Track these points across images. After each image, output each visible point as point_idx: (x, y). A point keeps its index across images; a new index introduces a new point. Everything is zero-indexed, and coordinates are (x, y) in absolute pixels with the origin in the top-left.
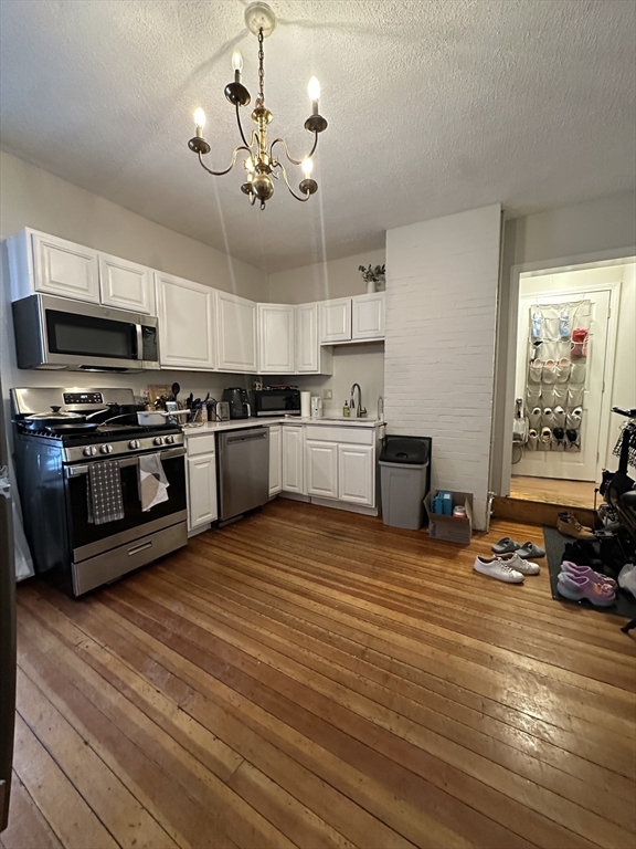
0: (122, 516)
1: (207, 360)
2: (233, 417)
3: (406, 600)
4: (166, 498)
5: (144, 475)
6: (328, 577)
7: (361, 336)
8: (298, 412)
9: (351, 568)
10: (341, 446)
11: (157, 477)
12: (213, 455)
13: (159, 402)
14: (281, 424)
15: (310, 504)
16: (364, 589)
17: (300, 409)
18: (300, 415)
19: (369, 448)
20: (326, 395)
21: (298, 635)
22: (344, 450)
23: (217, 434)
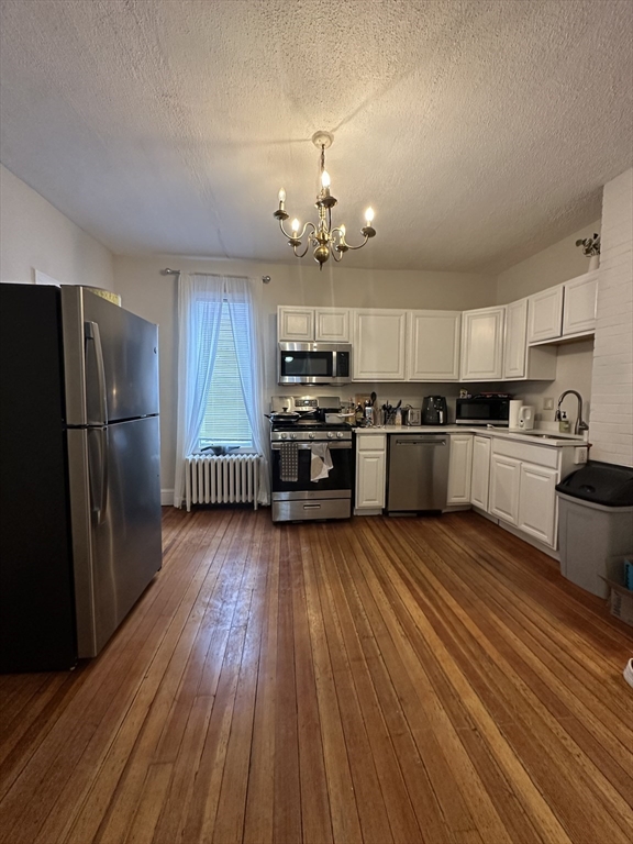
0: (296, 480)
1: (398, 372)
2: (424, 423)
3: (466, 638)
4: (327, 476)
5: (313, 456)
6: (419, 582)
7: (573, 330)
8: (505, 422)
9: (453, 589)
10: (525, 465)
11: (323, 459)
12: (383, 453)
13: (360, 406)
14: (474, 434)
15: (498, 526)
16: (438, 608)
17: (508, 419)
18: (507, 426)
19: (553, 472)
20: (545, 404)
21: (343, 600)
22: (527, 471)
23: (389, 435)
